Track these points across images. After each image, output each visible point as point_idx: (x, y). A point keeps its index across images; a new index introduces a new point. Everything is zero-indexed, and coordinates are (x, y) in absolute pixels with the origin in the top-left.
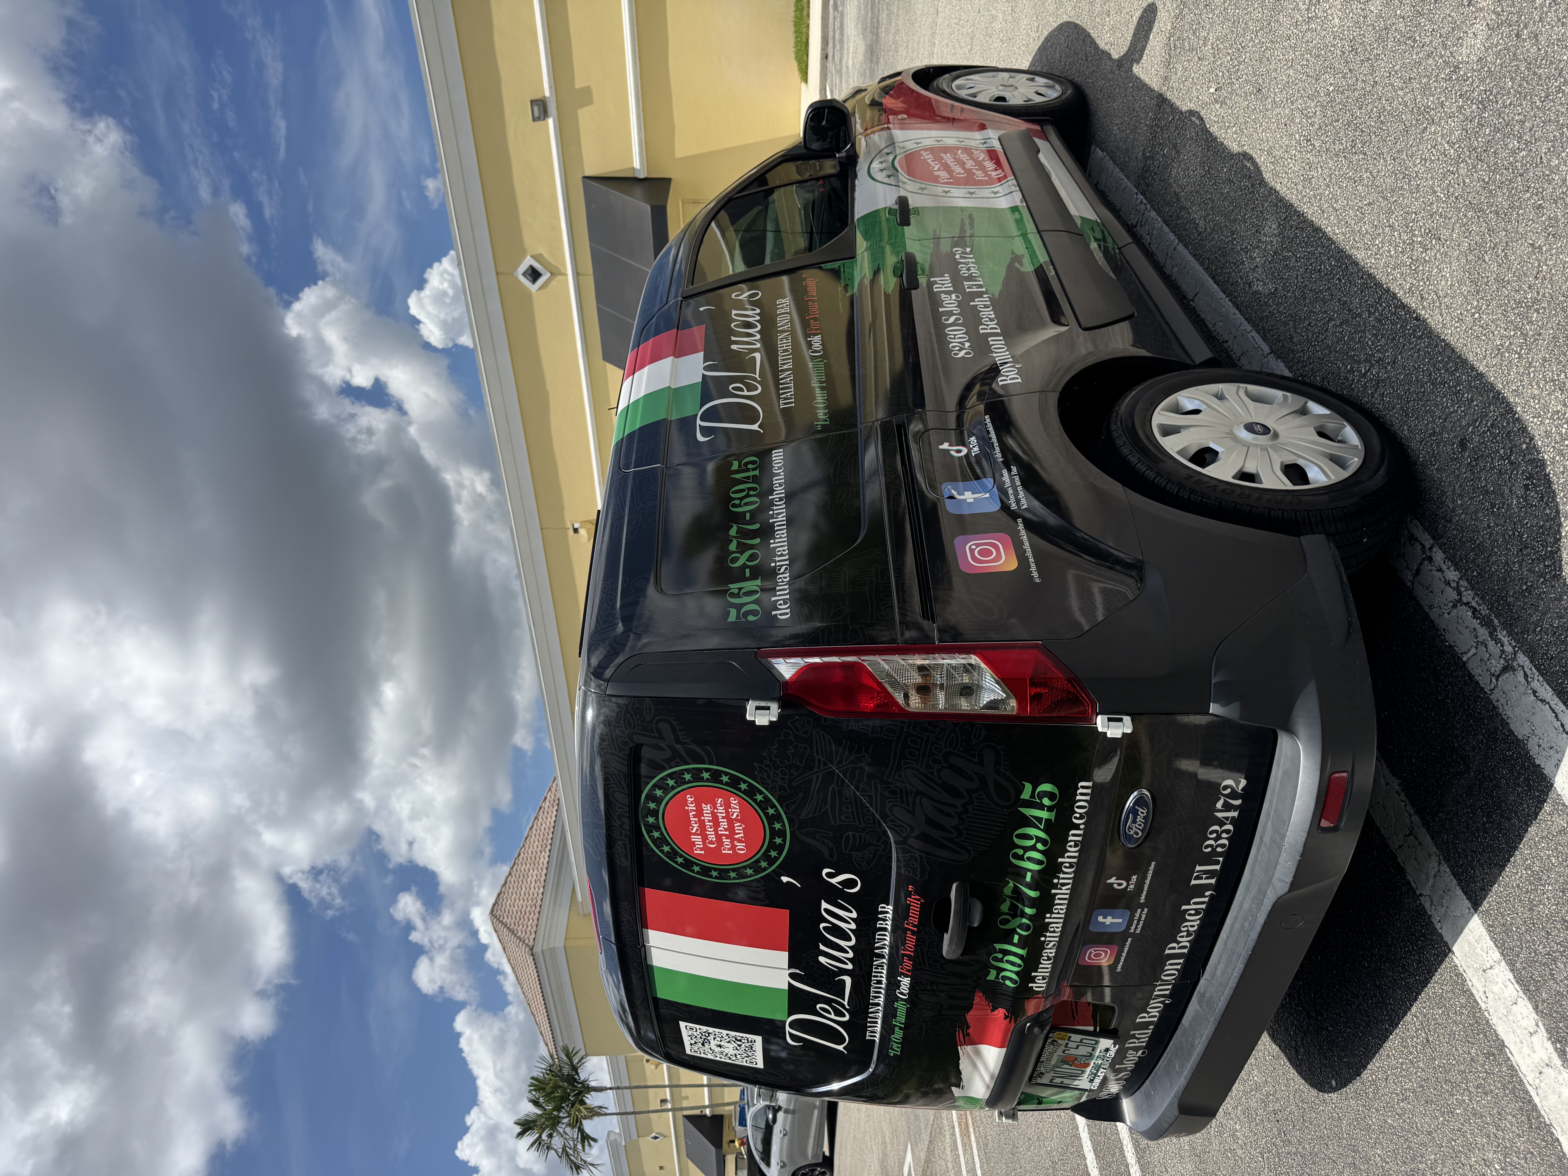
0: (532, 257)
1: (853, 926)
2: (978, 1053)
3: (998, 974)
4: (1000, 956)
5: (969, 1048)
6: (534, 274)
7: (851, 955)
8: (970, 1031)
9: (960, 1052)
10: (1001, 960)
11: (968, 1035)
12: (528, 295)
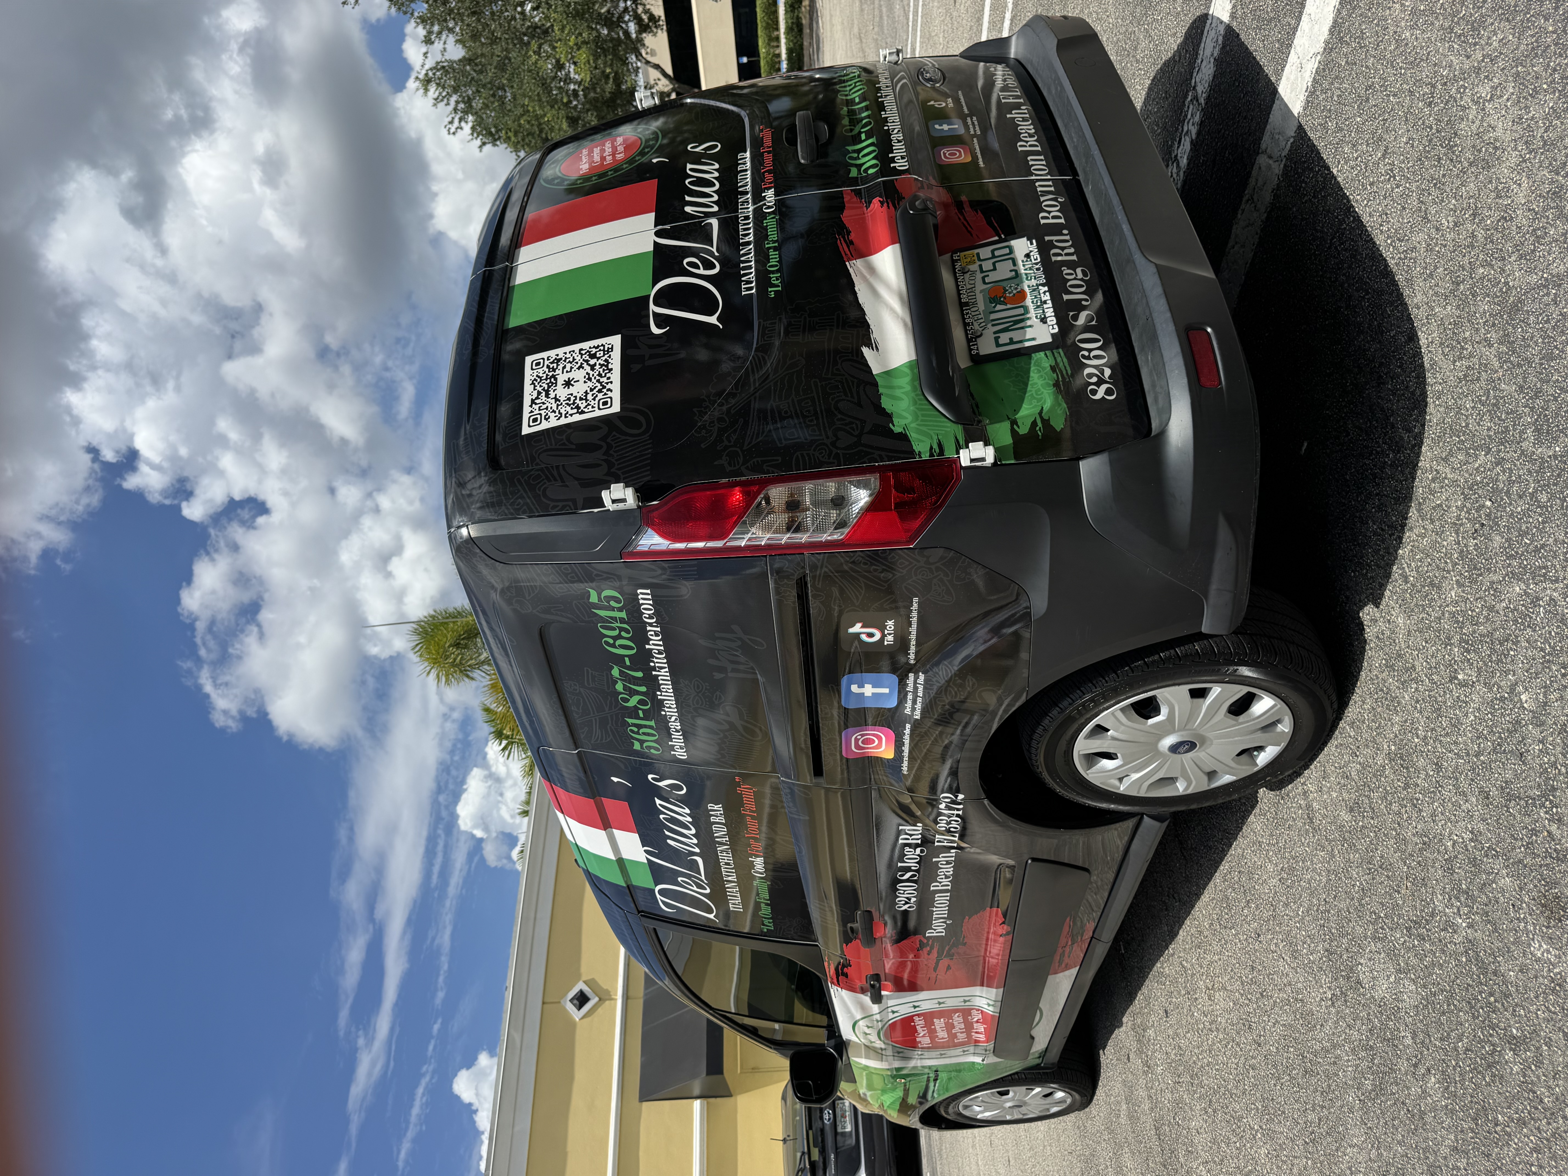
0: (585, 982)
1: (716, 174)
2: (872, 270)
3: (859, 170)
4: (855, 155)
5: (859, 263)
6: (581, 999)
7: (716, 198)
8: (852, 236)
9: (851, 270)
10: (858, 158)
11: (852, 243)
12: (572, 1025)
